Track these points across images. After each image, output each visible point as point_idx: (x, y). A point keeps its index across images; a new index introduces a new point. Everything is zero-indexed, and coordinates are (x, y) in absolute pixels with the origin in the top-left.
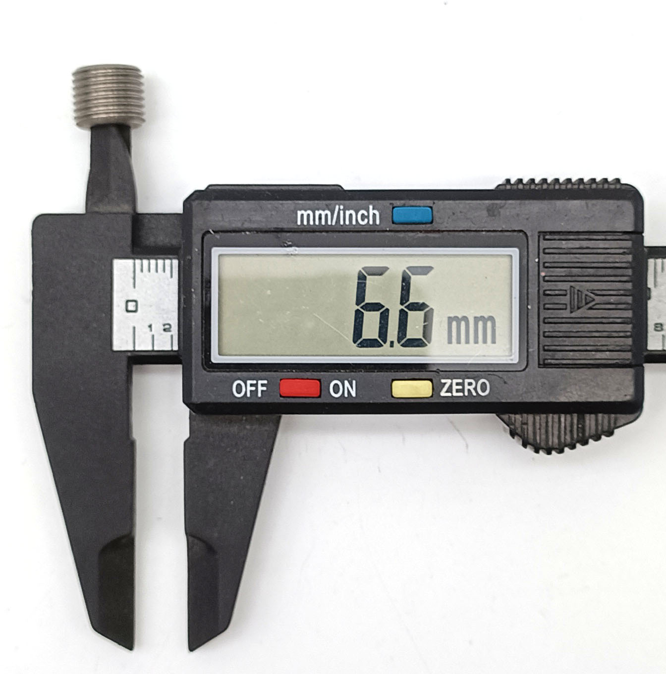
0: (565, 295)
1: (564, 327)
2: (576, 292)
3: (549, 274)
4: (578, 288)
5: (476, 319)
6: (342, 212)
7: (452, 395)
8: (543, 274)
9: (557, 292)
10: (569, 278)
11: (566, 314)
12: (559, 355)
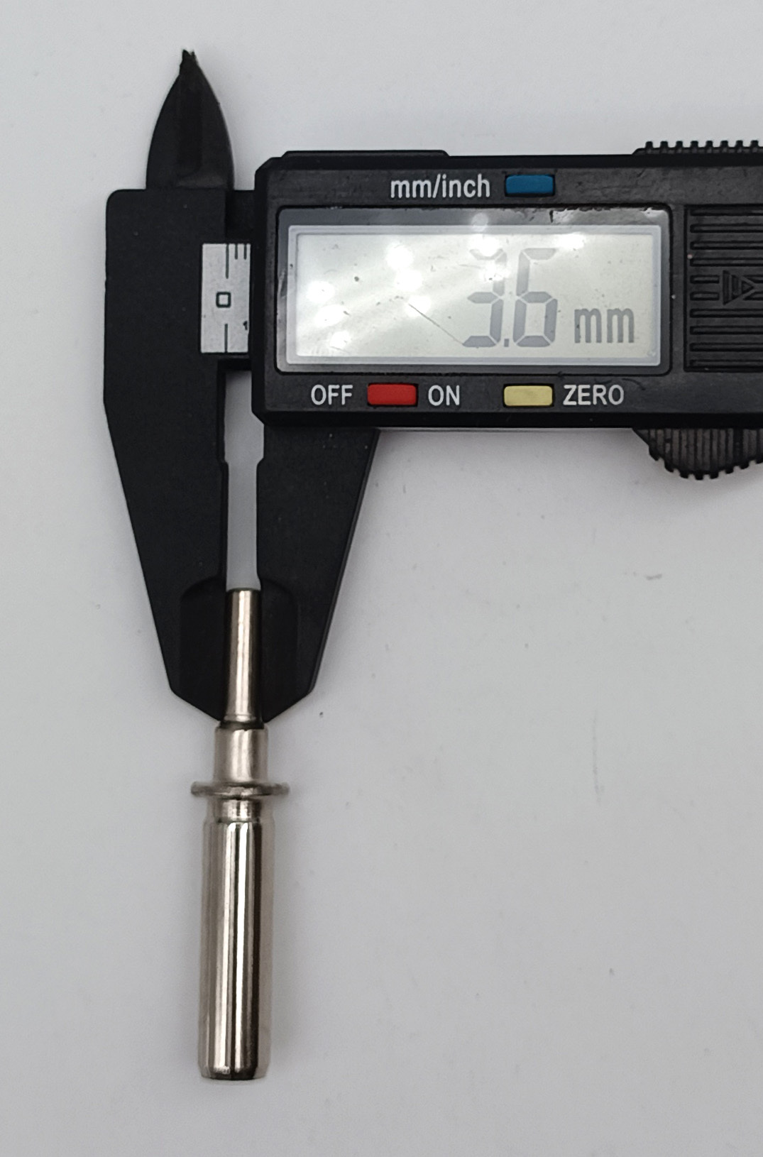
0: (717, 282)
1: (717, 321)
2: (730, 277)
3: (696, 257)
4: (732, 273)
5: (611, 313)
6: (444, 183)
7: (578, 405)
8: (690, 257)
9: (706, 279)
10: (723, 262)
11: (719, 305)
12: (709, 355)
